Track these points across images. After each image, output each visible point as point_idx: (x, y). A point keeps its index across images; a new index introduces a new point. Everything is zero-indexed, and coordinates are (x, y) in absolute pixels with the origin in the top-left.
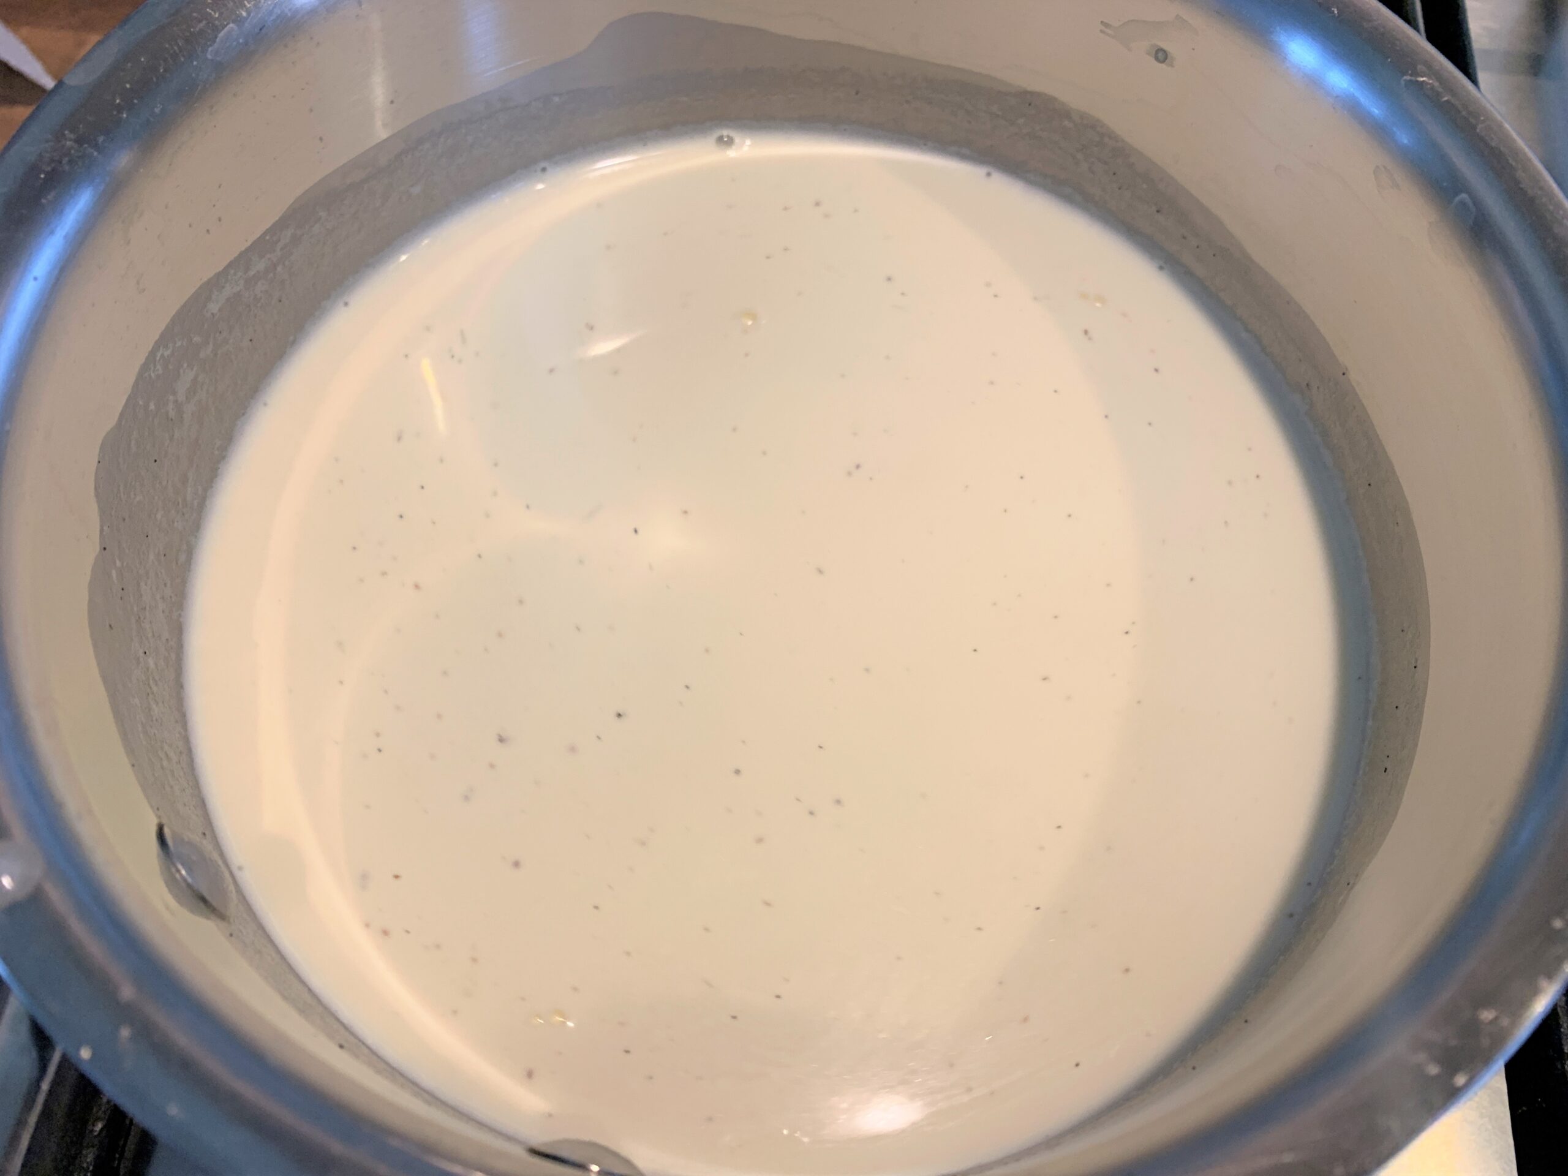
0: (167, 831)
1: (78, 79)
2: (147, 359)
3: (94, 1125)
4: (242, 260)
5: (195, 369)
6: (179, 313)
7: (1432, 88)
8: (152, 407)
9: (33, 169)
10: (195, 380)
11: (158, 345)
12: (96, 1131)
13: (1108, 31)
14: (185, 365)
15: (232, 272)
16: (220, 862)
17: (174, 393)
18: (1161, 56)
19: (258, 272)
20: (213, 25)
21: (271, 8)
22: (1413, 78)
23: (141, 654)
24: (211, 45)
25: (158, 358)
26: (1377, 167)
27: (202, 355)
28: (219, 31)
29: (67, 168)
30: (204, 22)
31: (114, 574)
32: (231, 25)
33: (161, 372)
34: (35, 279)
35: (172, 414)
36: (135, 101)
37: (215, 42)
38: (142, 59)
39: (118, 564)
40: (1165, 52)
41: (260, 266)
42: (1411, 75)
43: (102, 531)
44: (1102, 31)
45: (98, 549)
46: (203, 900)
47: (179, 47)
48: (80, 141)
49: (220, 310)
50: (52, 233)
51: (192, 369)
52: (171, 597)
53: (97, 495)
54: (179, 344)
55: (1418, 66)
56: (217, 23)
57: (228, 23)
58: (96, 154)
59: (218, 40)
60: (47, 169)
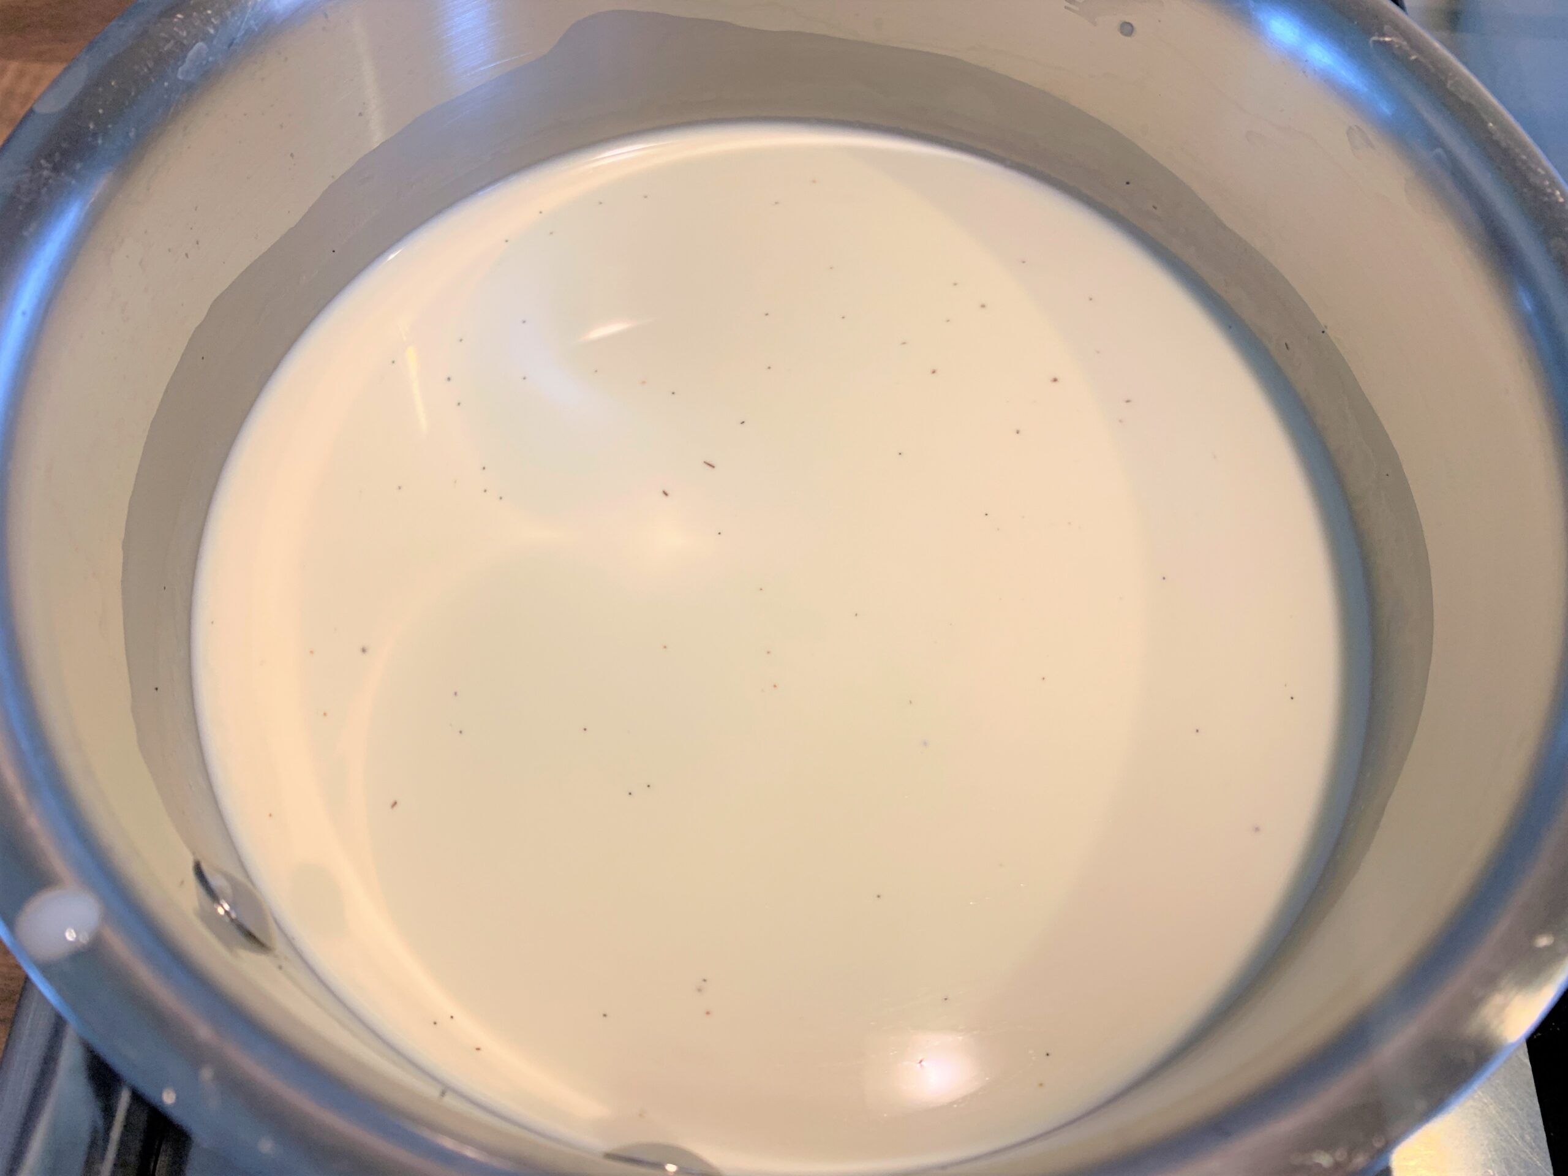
0: (205, 867)
1: (50, 106)
7: (1400, 48)
9: (13, 200)
13: (1072, 7)
18: (1127, 29)
20: (182, 44)
21: (239, 23)
22: (1382, 39)
24: (181, 65)
26: (1350, 128)
28: (188, 50)
29: (45, 198)
30: (172, 42)
32: (200, 44)
36: (110, 126)
37: (184, 62)
38: (113, 83)
40: (1130, 25)
44: (1066, 7)
46: (250, 936)
47: (149, 69)
48: (56, 169)
55: (1386, 28)
56: (185, 42)
57: (197, 42)
58: (73, 182)
59: (187, 60)
60: (26, 200)
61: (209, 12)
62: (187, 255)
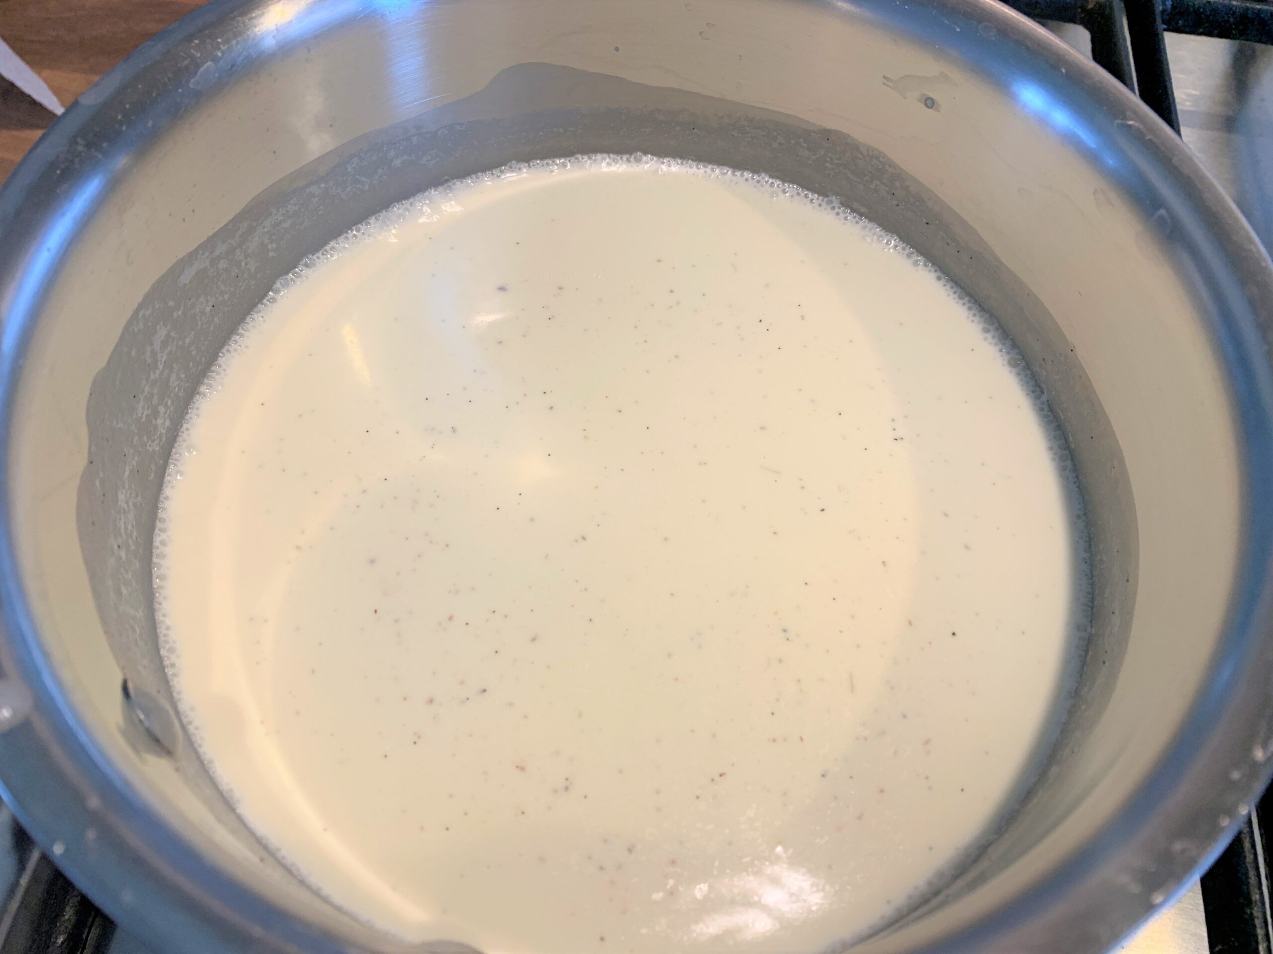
0: (131, 686)
1: (91, 100)
2: (132, 316)
3: (56, 938)
4: (209, 244)
5: (169, 326)
6: (159, 282)
7: (1138, 130)
8: (134, 353)
9: (52, 166)
10: (168, 335)
11: (141, 306)
12: (58, 943)
13: (889, 83)
14: (161, 323)
15: (201, 252)
16: (172, 713)
17: (152, 344)
18: (930, 103)
19: (221, 253)
20: (196, 62)
21: (241, 50)
22: (1123, 122)
23: (116, 546)
24: (193, 78)
25: (140, 316)
26: (1096, 189)
27: (175, 315)
28: (199, 68)
29: (77, 166)
30: (189, 60)
31: (97, 483)
32: (209, 63)
33: (142, 327)
34: (49, 250)
35: (149, 361)
36: (133, 118)
37: (196, 75)
38: (140, 86)
39: (101, 475)
40: (932, 99)
41: (222, 248)
42: (1122, 119)
43: (90, 448)
44: (884, 84)
45: (86, 461)
47: (169, 78)
48: (89, 145)
49: (190, 281)
50: (64, 215)
51: (166, 327)
52: (141, 504)
53: (88, 422)
54: (157, 306)
55: (1128, 113)
56: (198, 61)
57: (207, 62)
58: (100, 156)
59: (199, 74)
60: (62, 166)
61: (219, 40)
62: (184, 220)
